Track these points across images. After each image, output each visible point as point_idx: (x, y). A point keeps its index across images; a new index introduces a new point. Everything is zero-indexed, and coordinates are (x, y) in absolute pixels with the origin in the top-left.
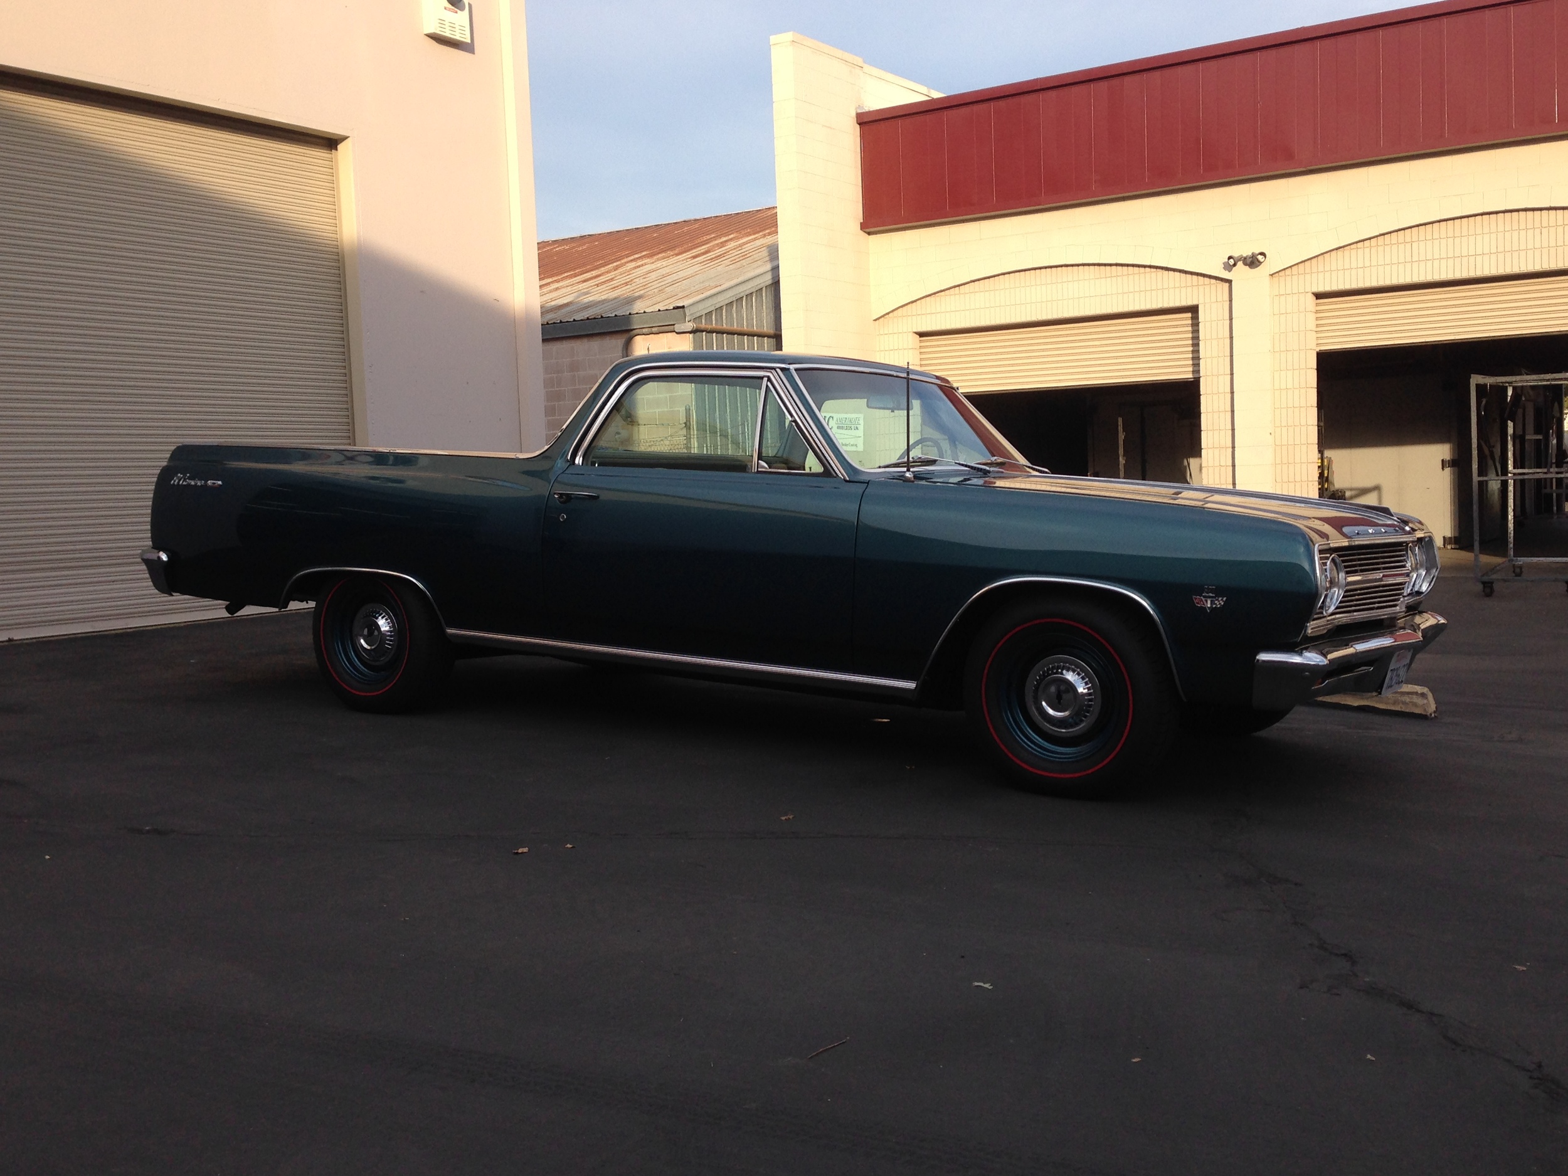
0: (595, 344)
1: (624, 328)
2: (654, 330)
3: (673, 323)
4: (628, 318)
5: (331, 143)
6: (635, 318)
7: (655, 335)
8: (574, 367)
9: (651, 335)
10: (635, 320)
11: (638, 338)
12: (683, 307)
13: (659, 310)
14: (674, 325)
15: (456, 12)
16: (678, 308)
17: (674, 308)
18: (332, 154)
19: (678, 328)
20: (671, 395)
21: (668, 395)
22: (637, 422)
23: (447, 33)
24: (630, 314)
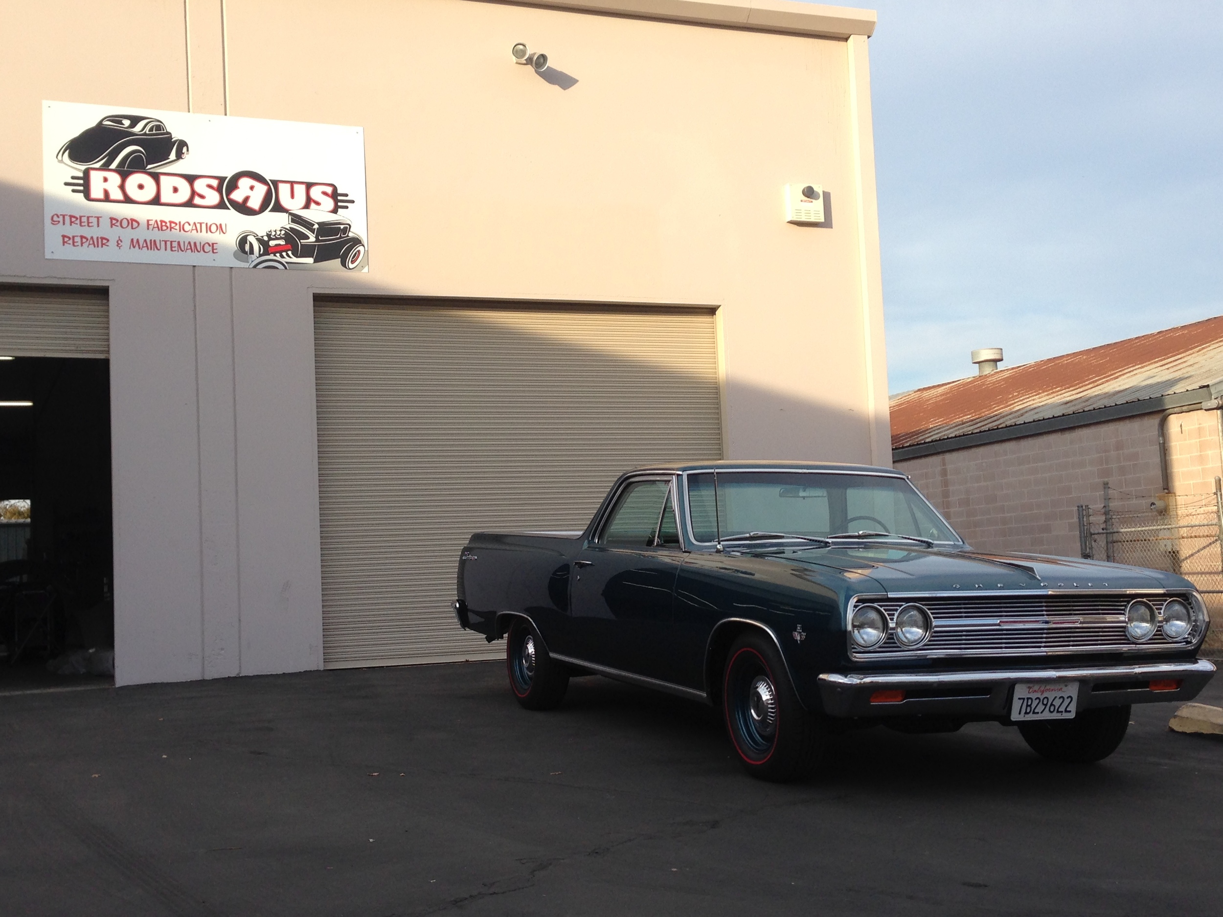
0: (1135, 425)
1: (1159, 409)
2: (1184, 408)
3: (1200, 401)
4: (1160, 399)
5: (711, 311)
6: (1167, 400)
7: (1187, 413)
8: (1119, 446)
9: (1183, 413)
10: (1166, 401)
11: (1172, 417)
12: (1208, 386)
13: (1187, 391)
14: (1201, 403)
15: (812, 202)
16: (1204, 387)
17: (1200, 388)
18: (713, 318)
19: (1205, 405)
20: (1202, 467)
21: (1200, 468)
22: (1175, 493)
23: (804, 218)
24: (1162, 396)
